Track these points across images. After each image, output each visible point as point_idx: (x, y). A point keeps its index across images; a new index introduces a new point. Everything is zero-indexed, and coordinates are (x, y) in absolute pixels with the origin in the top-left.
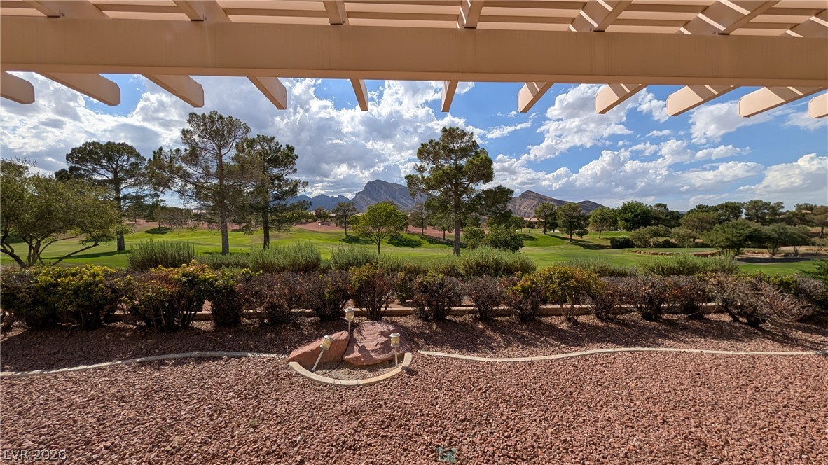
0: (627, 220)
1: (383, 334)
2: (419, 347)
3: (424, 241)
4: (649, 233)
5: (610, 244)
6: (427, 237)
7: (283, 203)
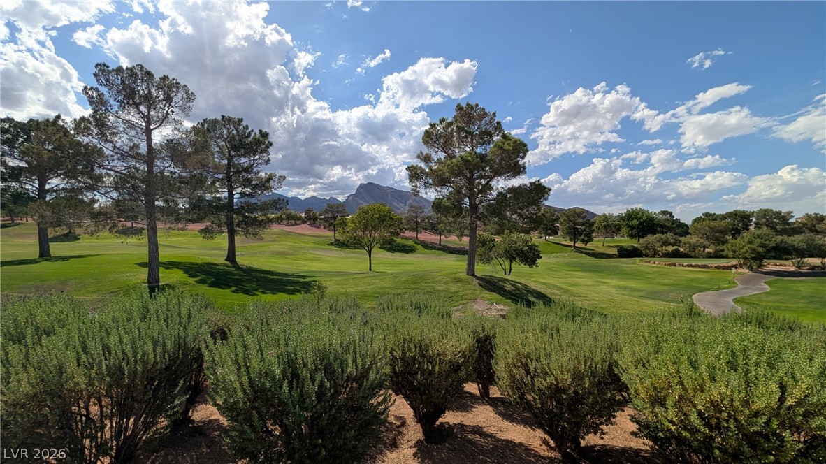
0: (631, 228)
3: (419, 247)
4: (659, 241)
5: (617, 253)
6: (422, 242)
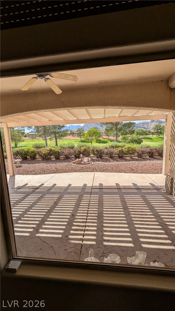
1: (88, 159)
2: (95, 162)
3: (109, 141)
7: (60, 130)
